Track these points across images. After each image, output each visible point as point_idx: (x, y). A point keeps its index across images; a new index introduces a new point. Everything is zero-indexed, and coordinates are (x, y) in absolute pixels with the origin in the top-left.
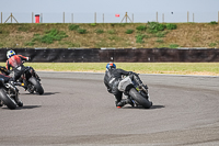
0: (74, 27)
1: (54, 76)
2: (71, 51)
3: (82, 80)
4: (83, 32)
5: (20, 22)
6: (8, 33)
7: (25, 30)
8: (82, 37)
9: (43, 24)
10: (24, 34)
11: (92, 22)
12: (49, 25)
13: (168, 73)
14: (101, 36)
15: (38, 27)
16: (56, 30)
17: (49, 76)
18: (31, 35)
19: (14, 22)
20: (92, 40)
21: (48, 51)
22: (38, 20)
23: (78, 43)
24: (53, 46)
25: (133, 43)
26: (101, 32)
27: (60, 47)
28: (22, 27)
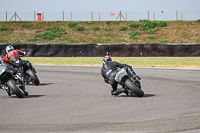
0: (72, 25)
1: (54, 69)
2: (70, 46)
3: (80, 73)
4: (81, 30)
5: (23, 20)
6: (13, 30)
7: (28, 27)
8: (79, 34)
9: (45, 22)
10: (27, 31)
11: (89, 20)
12: (49, 22)
13: (158, 66)
14: (97, 33)
15: (39, 25)
16: (56, 27)
17: (49, 69)
18: (33, 32)
19: (18, 20)
20: (89, 36)
21: (49, 46)
22: (39, 19)
23: (77, 39)
24: (53, 42)
25: (126, 39)
26: (98, 29)
27: (60, 43)
28: (26, 25)
